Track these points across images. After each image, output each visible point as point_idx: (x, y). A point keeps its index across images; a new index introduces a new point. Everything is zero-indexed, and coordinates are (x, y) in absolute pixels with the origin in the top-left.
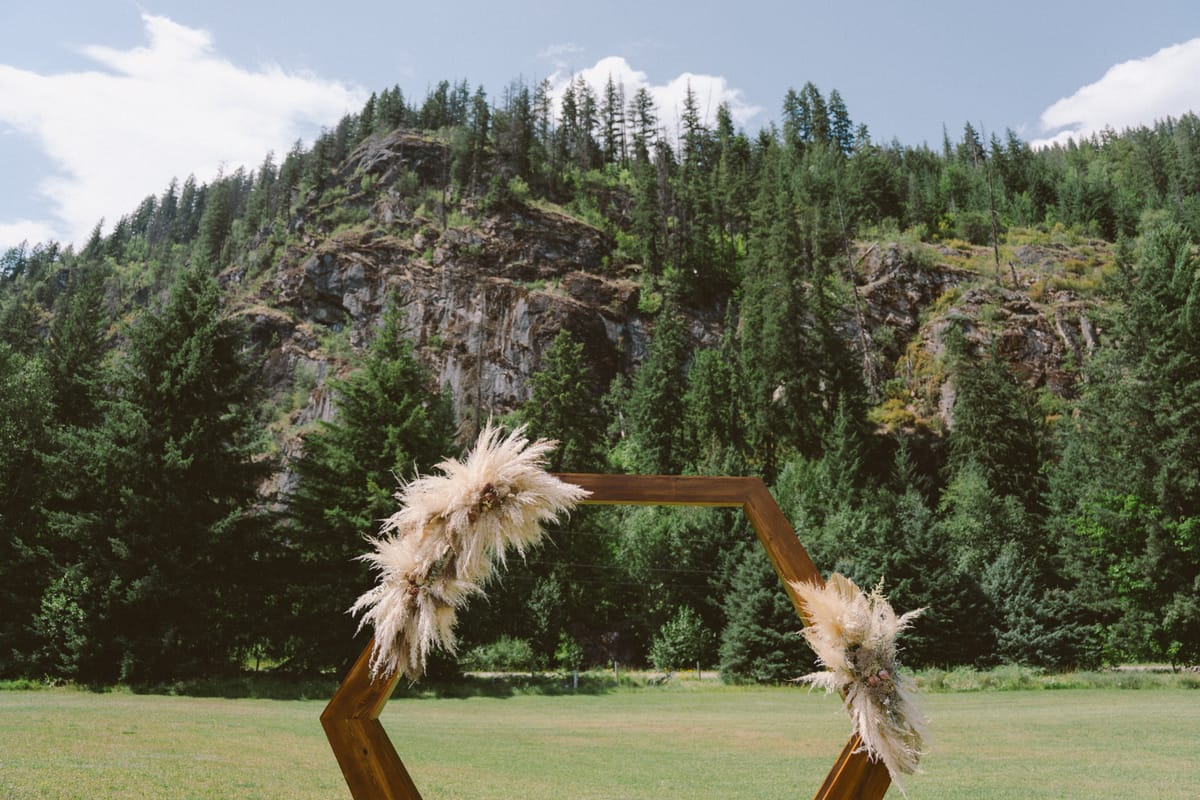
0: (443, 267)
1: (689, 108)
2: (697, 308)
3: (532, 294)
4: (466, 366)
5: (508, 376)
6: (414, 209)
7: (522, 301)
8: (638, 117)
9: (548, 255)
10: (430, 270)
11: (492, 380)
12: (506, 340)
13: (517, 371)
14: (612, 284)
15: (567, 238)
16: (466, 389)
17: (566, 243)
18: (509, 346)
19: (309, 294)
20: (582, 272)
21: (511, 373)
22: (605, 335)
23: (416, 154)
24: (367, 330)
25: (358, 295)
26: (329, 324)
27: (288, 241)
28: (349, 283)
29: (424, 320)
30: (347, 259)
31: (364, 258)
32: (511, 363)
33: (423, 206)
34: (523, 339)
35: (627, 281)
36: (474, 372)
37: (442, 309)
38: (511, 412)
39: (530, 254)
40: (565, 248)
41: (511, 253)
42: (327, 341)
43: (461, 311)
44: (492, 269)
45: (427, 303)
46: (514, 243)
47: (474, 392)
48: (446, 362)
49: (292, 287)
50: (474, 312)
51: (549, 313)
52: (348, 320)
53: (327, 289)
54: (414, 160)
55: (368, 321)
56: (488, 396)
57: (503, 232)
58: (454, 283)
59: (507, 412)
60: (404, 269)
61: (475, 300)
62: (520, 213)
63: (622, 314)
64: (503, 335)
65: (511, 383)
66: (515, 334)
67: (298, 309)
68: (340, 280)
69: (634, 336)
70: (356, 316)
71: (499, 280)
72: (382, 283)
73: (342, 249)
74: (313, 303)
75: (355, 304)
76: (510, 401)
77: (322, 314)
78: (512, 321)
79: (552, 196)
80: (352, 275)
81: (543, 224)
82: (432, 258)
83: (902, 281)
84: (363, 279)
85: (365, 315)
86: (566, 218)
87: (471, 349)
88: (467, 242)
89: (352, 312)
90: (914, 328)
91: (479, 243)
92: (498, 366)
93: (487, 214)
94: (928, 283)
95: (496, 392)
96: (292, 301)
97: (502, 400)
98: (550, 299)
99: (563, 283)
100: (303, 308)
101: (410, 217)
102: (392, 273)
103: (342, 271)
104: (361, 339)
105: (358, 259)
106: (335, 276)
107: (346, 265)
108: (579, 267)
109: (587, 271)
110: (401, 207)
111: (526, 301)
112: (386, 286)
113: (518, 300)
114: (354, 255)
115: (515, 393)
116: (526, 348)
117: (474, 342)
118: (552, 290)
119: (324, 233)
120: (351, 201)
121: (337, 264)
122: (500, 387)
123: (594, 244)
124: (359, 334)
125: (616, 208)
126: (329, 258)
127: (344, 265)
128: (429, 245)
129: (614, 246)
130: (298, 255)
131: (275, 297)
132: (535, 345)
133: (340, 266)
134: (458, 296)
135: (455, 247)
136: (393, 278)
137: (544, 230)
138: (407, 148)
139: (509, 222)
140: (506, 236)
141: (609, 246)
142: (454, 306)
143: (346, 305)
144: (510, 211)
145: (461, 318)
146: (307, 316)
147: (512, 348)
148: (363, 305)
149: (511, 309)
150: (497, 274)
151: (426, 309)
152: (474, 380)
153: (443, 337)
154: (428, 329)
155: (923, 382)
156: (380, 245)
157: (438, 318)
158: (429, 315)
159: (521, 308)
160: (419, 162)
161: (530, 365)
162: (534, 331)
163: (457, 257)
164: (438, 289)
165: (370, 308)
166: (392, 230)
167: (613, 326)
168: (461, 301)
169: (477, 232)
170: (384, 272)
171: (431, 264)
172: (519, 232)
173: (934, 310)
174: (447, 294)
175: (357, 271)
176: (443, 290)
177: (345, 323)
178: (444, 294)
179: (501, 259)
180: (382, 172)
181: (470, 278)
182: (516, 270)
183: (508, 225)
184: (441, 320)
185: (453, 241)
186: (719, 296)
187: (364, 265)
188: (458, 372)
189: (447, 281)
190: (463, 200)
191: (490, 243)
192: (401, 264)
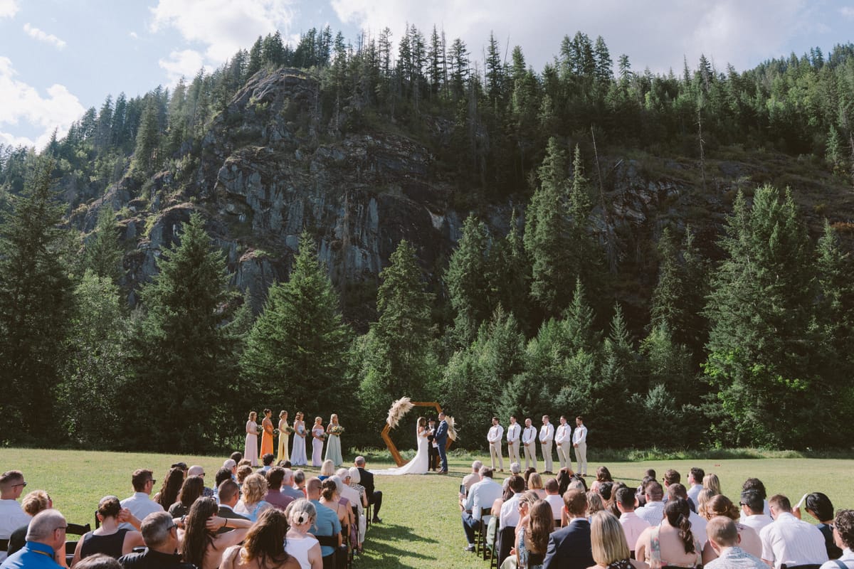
0: (317, 175)
1: (492, 53)
2: (496, 205)
3: (381, 195)
4: (334, 249)
5: (364, 254)
6: (296, 129)
7: (373, 200)
8: (455, 61)
9: (390, 166)
10: (308, 177)
11: (353, 258)
12: (363, 228)
13: (371, 251)
14: (436, 187)
15: (404, 153)
16: (336, 264)
17: (404, 157)
18: (365, 234)
19: (221, 194)
20: (416, 179)
21: (367, 253)
22: (432, 224)
23: (294, 89)
24: (264, 220)
25: (257, 195)
26: (236, 215)
27: (203, 153)
28: (250, 185)
29: (305, 213)
30: (248, 168)
31: (260, 168)
32: (366, 245)
33: (301, 129)
34: (374, 228)
35: (447, 185)
36: (341, 252)
37: (317, 205)
38: (367, 280)
39: (379, 165)
40: (403, 161)
41: (365, 165)
42: (236, 228)
43: (330, 207)
44: (351, 177)
45: (306, 201)
46: (366, 157)
47: (341, 267)
48: (321, 244)
49: (209, 188)
50: (339, 209)
51: (392, 209)
52: (250, 213)
53: (234, 191)
54: (293, 93)
55: (265, 213)
56: (350, 269)
57: (359, 150)
58: (324, 186)
59: (363, 280)
60: (289, 175)
61: (340, 199)
62: (371, 135)
63: (443, 209)
64: (360, 225)
65: (366, 259)
66: (369, 223)
67: (214, 204)
68: (244, 184)
69: (451, 225)
70: (256, 210)
71: (356, 185)
72: (274, 187)
73: (244, 161)
74: (224, 200)
75: (255, 201)
76: (366, 272)
77: (231, 208)
78: (367, 215)
79: (394, 120)
80: (252, 180)
81: (387, 143)
82: (309, 168)
83: (638, 189)
84: (260, 183)
85: (262, 209)
86: (404, 139)
87: (338, 235)
88: (333, 157)
89: (253, 208)
90: (645, 222)
91: (341, 157)
92: (357, 247)
93: (347, 135)
94: (656, 189)
95: (357, 266)
96: (209, 198)
97: (360, 271)
98: (392, 199)
99: (402, 187)
100: (217, 204)
101: (292, 137)
102: (280, 178)
103: (245, 176)
104: (260, 227)
105: (256, 169)
106: (240, 181)
107: (248, 173)
108: (413, 175)
109: (418, 178)
110: (285, 130)
111: (376, 200)
112: (276, 188)
113: (370, 200)
114: (253, 165)
115: (369, 266)
116: (377, 234)
117: (341, 230)
118: (395, 192)
119: (230, 147)
120: (249, 123)
121: (241, 172)
122: (359, 262)
123: (424, 157)
124: (259, 223)
125: (439, 129)
126: (235, 168)
127: (247, 173)
128: (306, 158)
129: (438, 158)
130: (212, 164)
131: (197, 195)
132: (382, 232)
133: (243, 174)
134: (328, 196)
135: (325, 160)
136: (281, 183)
137: (388, 147)
138: (288, 84)
139: (363, 141)
140: (360, 152)
141: (434, 159)
142: (325, 204)
143: (249, 202)
144: (364, 134)
145: (331, 213)
146: (221, 209)
147: (367, 234)
148: (261, 202)
149: (366, 206)
150: (356, 181)
151: (305, 205)
152: (341, 258)
153: (318, 226)
154: (308, 220)
155: (647, 262)
156: (271, 158)
157: (315, 212)
158: (308, 210)
159: (373, 206)
160: (297, 94)
161: (379, 246)
162: (381, 222)
163: (327, 168)
164: (314, 191)
165: (265, 204)
166: (279, 146)
167: (437, 218)
168: (330, 200)
169: (340, 148)
170: (275, 178)
171: (308, 172)
172: (370, 150)
173: (658, 210)
174: (320, 195)
175: (255, 177)
176: (318, 191)
177: (248, 214)
178: (318, 195)
179: (358, 169)
180: (270, 102)
181: (336, 183)
182: (369, 177)
183: (362, 144)
184: (317, 214)
185: (323, 156)
186: (512, 196)
187: (260, 173)
188: (329, 251)
189: (320, 185)
190: (330, 124)
191: (349, 157)
192: (287, 172)
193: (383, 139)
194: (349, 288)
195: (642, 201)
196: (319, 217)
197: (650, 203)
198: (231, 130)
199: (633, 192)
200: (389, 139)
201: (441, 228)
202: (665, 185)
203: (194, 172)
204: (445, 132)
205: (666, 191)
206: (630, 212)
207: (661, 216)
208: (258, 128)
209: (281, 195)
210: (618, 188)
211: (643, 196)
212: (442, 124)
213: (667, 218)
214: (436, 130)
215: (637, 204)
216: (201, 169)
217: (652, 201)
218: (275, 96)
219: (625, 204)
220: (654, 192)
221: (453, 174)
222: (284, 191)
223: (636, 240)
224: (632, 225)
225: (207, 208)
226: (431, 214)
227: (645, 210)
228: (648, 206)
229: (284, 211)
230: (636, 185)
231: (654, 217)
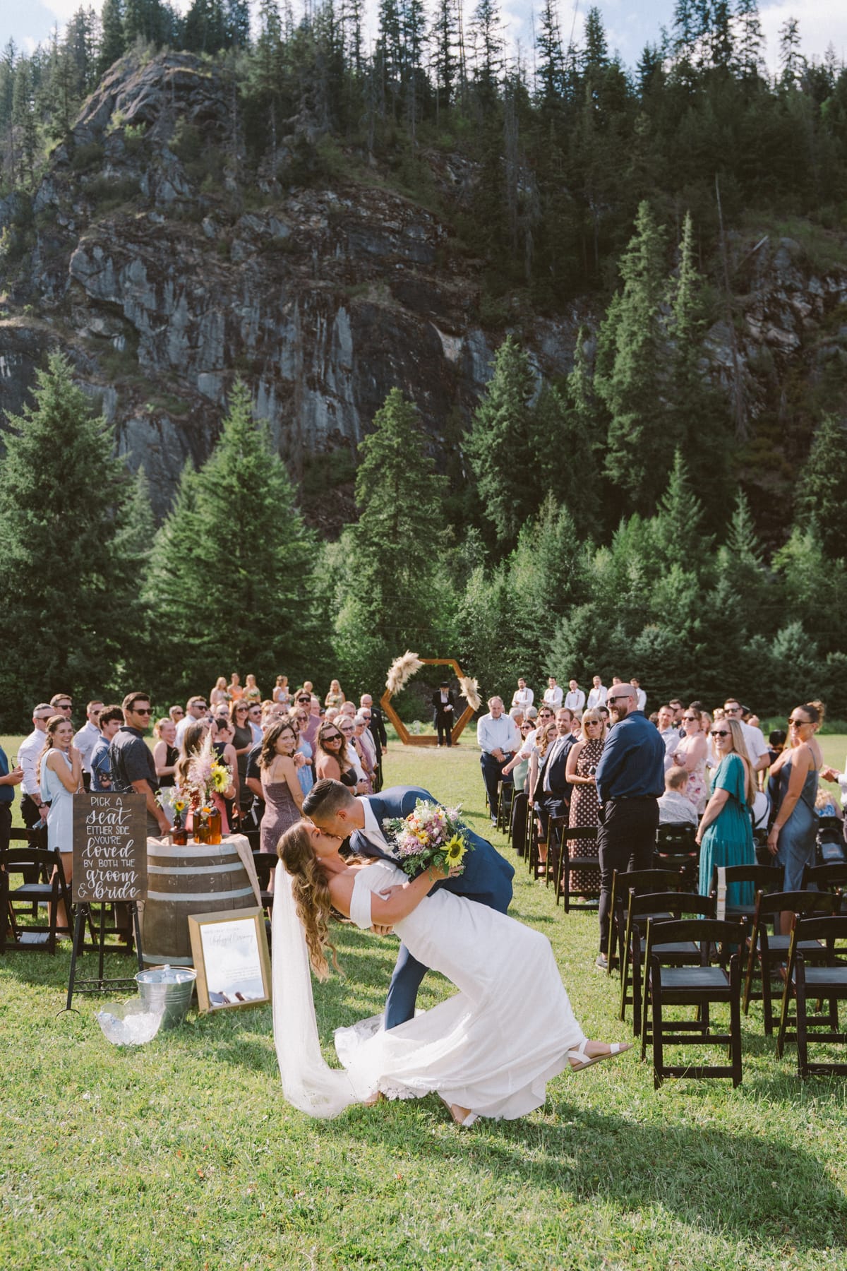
0: (244, 266)
1: (548, 26)
2: (551, 318)
3: (355, 301)
4: (280, 397)
5: (331, 406)
6: (201, 179)
7: (342, 311)
8: (480, 41)
9: (370, 248)
10: (229, 269)
11: (312, 412)
12: (327, 361)
13: (342, 400)
14: (450, 287)
15: (394, 224)
16: (284, 424)
17: (393, 231)
18: (330, 370)
19: (79, 299)
20: (414, 272)
21: (336, 403)
22: (442, 352)
23: (192, 97)
24: (158, 347)
25: (143, 301)
26: (108, 338)
27: (39, 222)
28: (128, 285)
29: (227, 334)
30: (121, 253)
31: (142, 252)
32: (334, 390)
33: (210, 178)
34: (346, 358)
35: (467, 282)
36: (292, 403)
37: (246, 320)
38: (336, 449)
39: (350, 246)
40: (391, 239)
41: (327, 248)
42: (109, 361)
43: (270, 323)
44: (303, 268)
45: (228, 313)
46: (328, 231)
47: (294, 428)
48: (257, 389)
49: (56, 289)
50: (286, 325)
51: (375, 327)
52: (133, 335)
53: (100, 293)
54: (191, 105)
55: (158, 335)
56: (309, 431)
57: (314, 218)
58: (258, 285)
59: (331, 449)
60: (195, 266)
61: (286, 309)
62: (334, 190)
63: (462, 327)
64: (322, 356)
65: (334, 413)
66: (336, 353)
67: (66, 319)
68: (117, 282)
69: (475, 355)
70: (142, 329)
71: (312, 283)
72: (169, 287)
73: (114, 239)
74: (84, 311)
75: (139, 313)
76: (334, 436)
77: (99, 325)
78: (333, 337)
79: (373, 161)
80: (131, 274)
81: (363, 205)
82: (229, 252)
83: (790, 290)
84: (144, 280)
85: (152, 328)
86: (391, 197)
87: (286, 374)
88: (271, 231)
89: (137, 325)
90: (798, 350)
91: (284, 232)
92: (318, 393)
93: (293, 191)
94: (820, 291)
95: (319, 425)
96: (58, 308)
97: (325, 435)
98: (375, 308)
99: (391, 285)
100: (72, 318)
101: (195, 192)
102: (180, 271)
103: (118, 269)
104: (152, 359)
105: (137, 254)
106: (109, 277)
107: (122, 262)
108: (408, 263)
109: (418, 270)
110: (183, 179)
111: (348, 311)
112: (175, 290)
113: (336, 310)
114: (130, 246)
115: (340, 426)
116: (350, 371)
117: (288, 364)
118: (377, 295)
119: (85, 210)
120: (114, 165)
121: (110, 263)
122: (322, 419)
123: (427, 231)
124: (149, 353)
125: (453, 177)
126: (98, 253)
127: (120, 261)
128: (222, 235)
129: (452, 233)
130: (56, 244)
131: (35, 302)
132: (360, 367)
133: (115, 263)
134: (265, 304)
135: (256, 238)
136: (183, 280)
137: (364, 213)
138: (179, 87)
139: (321, 202)
140: (318, 223)
141: (445, 234)
142: (261, 317)
143: (128, 314)
144: (322, 188)
145: (271, 332)
146: (80, 327)
147: (334, 371)
148: (150, 316)
149: (330, 321)
150: (311, 276)
151: (226, 321)
152: (292, 413)
153: (251, 357)
154: (232, 347)
155: (796, 420)
156: (161, 233)
157: (243, 332)
158: (232, 329)
159: (343, 320)
160: (197, 109)
161: (355, 392)
162: (357, 349)
163: (260, 252)
164: (240, 293)
165: (158, 318)
166: (173, 210)
167: (451, 340)
168: (268, 310)
169: (281, 216)
170: (171, 270)
171: (228, 260)
172: (332, 217)
173: (823, 327)
174: (251, 301)
175: (136, 270)
176: (247, 295)
177: (128, 337)
178: (247, 301)
179: (315, 255)
180: (150, 124)
181: (278, 280)
182: (332, 269)
183: (320, 207)
184: (248, 335)
185: (252, 229)
186: (577, 301)
187: (144, 261)
188: (272, 401)
189: (250, 284)
190: (261, 170)
191: (299, 232)
192: (191, 260)
193: (355, 198)
194: (307, 465)
195: (795, 312)
196: (252, 341)
197: (810, 315)
198: (83, 178)
199: (782, 296)
200: (366, 197)
201: (459, 359)
202: (837, 283)
203: (25, 258)
204: (463, 183)
205: (838, 294)
206: (774, 333)
207: (826, 339)
208: (132, 175)
209: (183, 301)
210: (756, 289)
211: (798, 304)
212: (458, 168)
213: (835, 342)
214: (448, 179)
215: (787, 318)
216: (37, 252)
217: (813, 313)
218: (158, 111)
219: (766, 318)
220: (817, 296)
221: (477, 261)
222: (189, 295)
223: (781, 382)
224: (776, 355)
225: (56, 326)
226: (440, 334)
227: (799, 329)
228: (806, 322)
229: (191, 330)
230: (788, 283)
231: (813, 340)
